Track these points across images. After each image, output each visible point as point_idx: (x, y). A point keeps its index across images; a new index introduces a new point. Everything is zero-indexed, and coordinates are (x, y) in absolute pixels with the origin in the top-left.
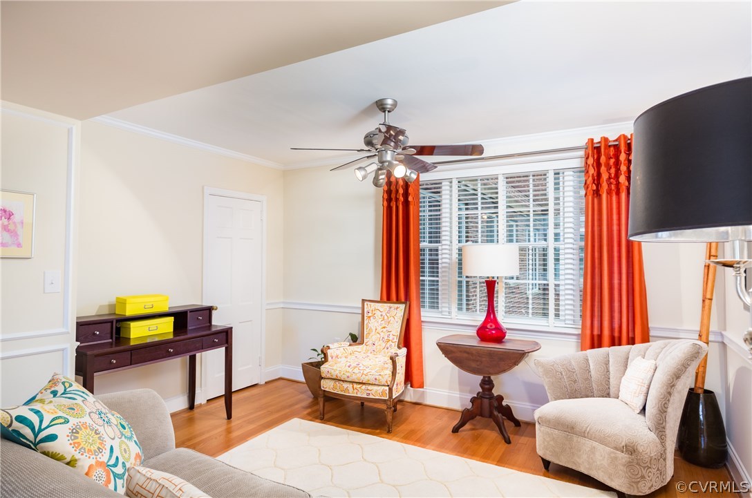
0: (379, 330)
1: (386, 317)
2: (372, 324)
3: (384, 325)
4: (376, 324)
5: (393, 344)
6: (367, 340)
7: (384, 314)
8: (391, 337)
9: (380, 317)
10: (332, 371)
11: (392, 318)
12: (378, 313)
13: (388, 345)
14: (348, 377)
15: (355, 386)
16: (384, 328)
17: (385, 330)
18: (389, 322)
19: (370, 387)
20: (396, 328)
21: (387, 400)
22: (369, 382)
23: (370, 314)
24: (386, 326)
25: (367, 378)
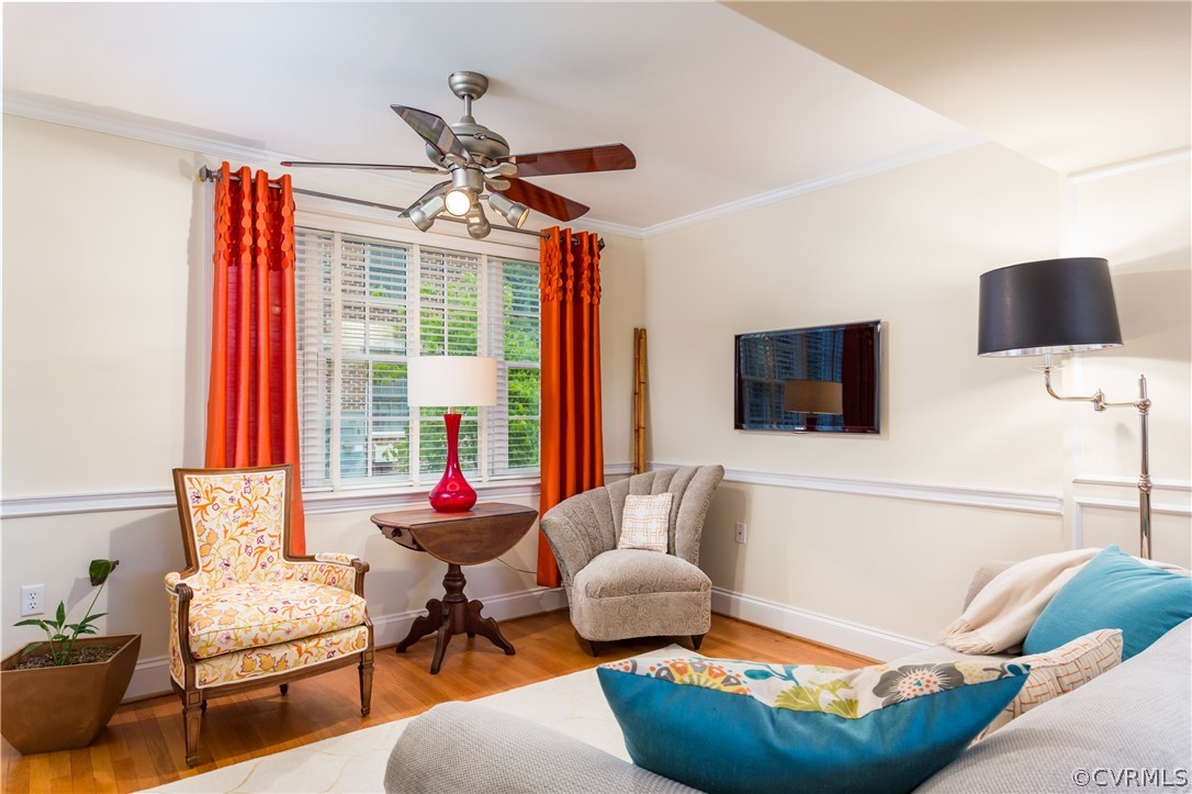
0: (234, 530)
1: (244, 503)
2: (211, 524)
3: (243, 520)
4: (223, 521)
5: (275, 554)
6: (207, 560)
7: (237, 496)
8: (267, 542)
9: (229, 503)
10: (241, 633)
11: (262, 503)
12: (222, 497)
13: (264, 559)
14: (288, 632)
15: (304, 646)
16: (246, 524)
17: (247, 529)
18: (255, 512)
19: (335, 638)
20: (272, 521)
21: (366, 652)
22: (335, 628)
23: (203, 501)
24: (249, 520)
25: (330, 619)
